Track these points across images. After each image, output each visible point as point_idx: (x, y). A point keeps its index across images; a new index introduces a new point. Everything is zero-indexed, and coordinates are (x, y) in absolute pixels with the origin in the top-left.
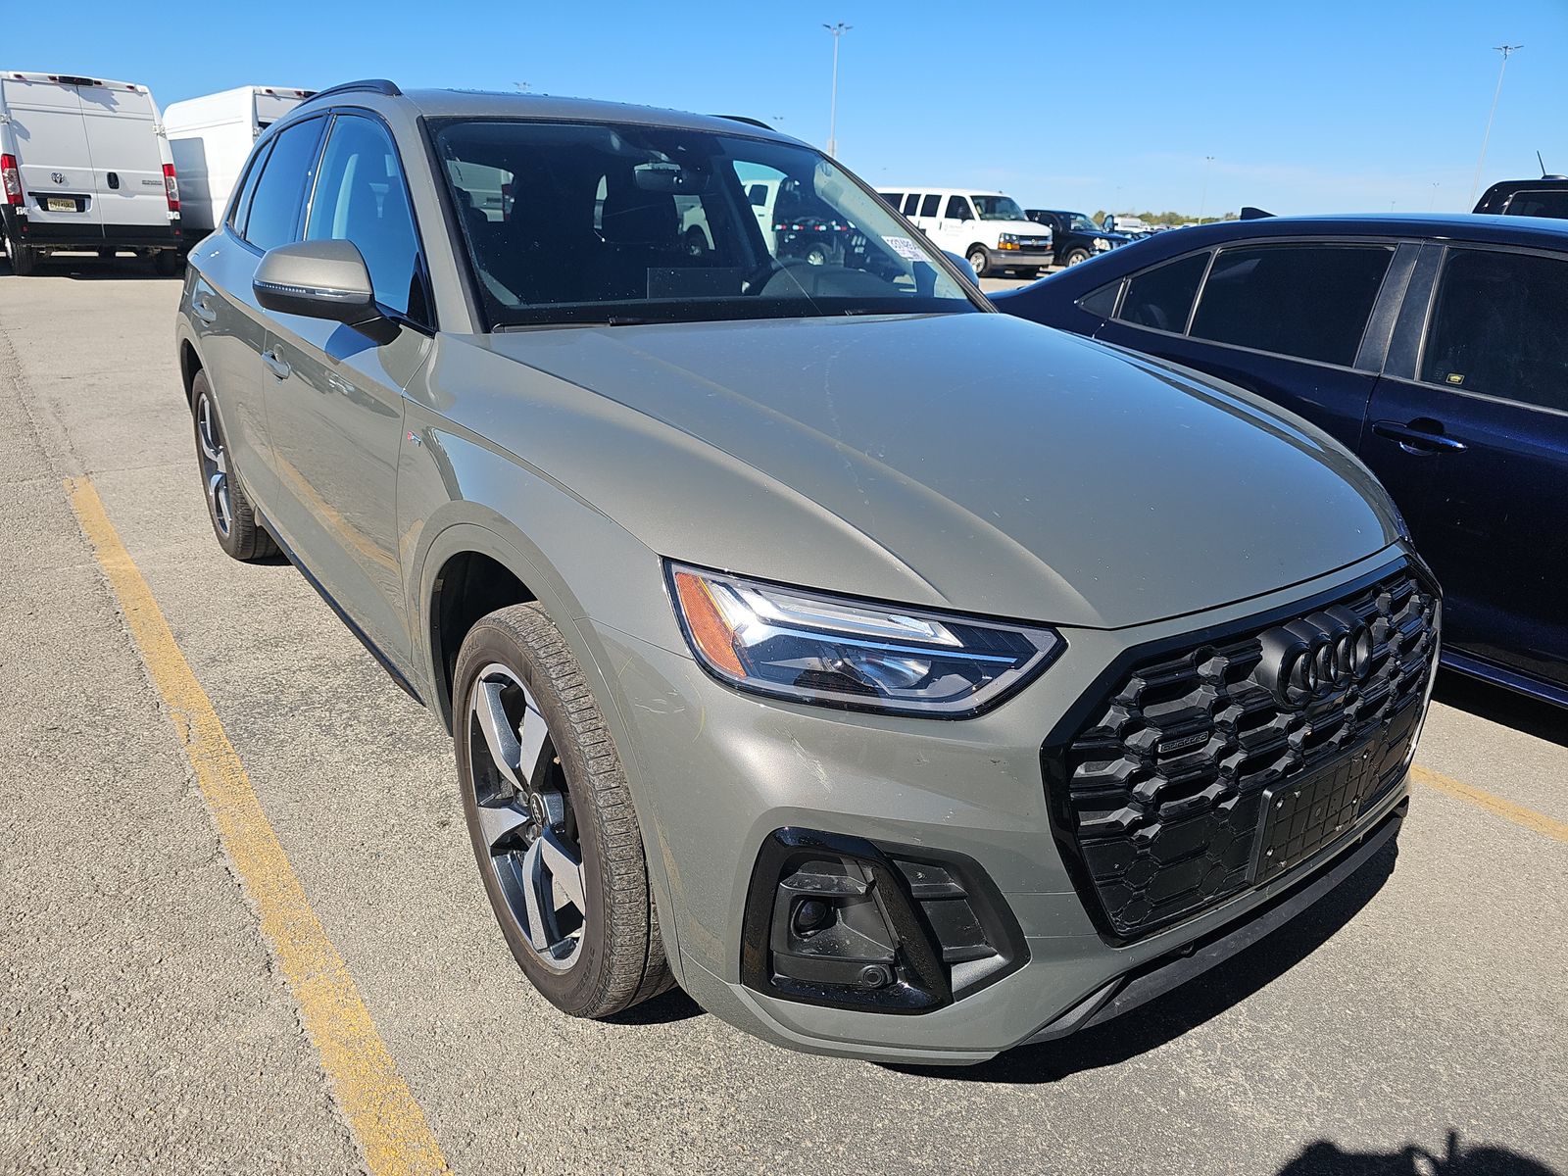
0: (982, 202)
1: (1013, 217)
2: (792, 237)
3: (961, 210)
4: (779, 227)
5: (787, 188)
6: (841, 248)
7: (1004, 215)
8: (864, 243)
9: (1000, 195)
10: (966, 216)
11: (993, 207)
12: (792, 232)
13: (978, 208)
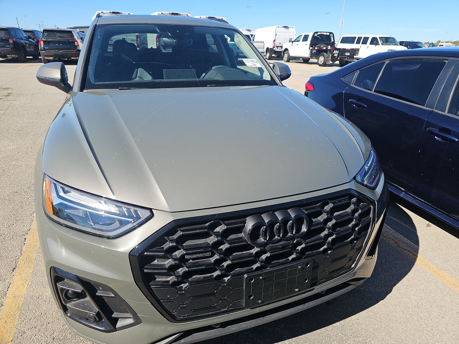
0: (384, 39)
1: (394, 44)
2: (315, 51)
3: (375, 42)
4: (311, 48)
5: (315, 36)
6: (330, 54)
7: (391, 43)
8: (338, 53)
9: (390, 37)
10: (377, 44)
11: (387, 41)
12: (315, 49)
13: (381, 41)
